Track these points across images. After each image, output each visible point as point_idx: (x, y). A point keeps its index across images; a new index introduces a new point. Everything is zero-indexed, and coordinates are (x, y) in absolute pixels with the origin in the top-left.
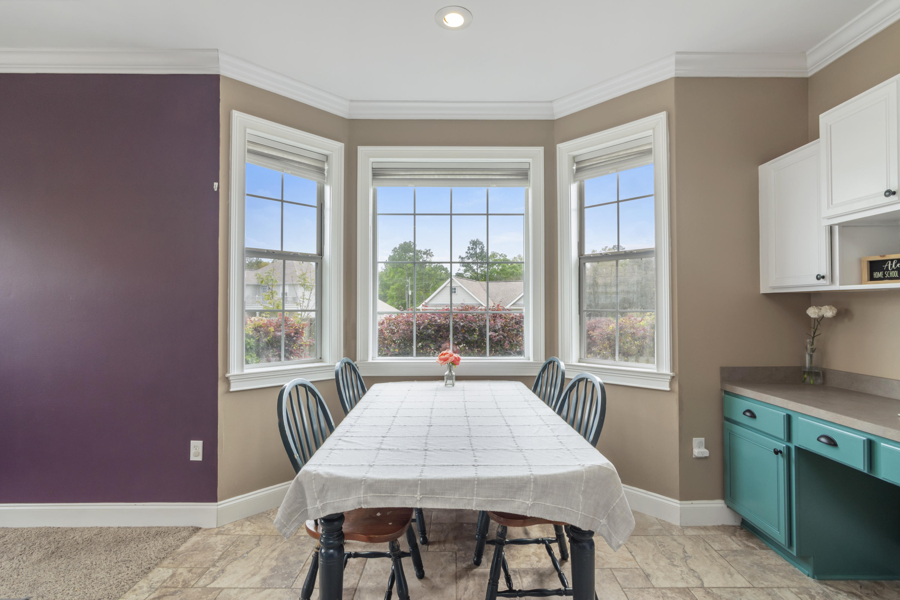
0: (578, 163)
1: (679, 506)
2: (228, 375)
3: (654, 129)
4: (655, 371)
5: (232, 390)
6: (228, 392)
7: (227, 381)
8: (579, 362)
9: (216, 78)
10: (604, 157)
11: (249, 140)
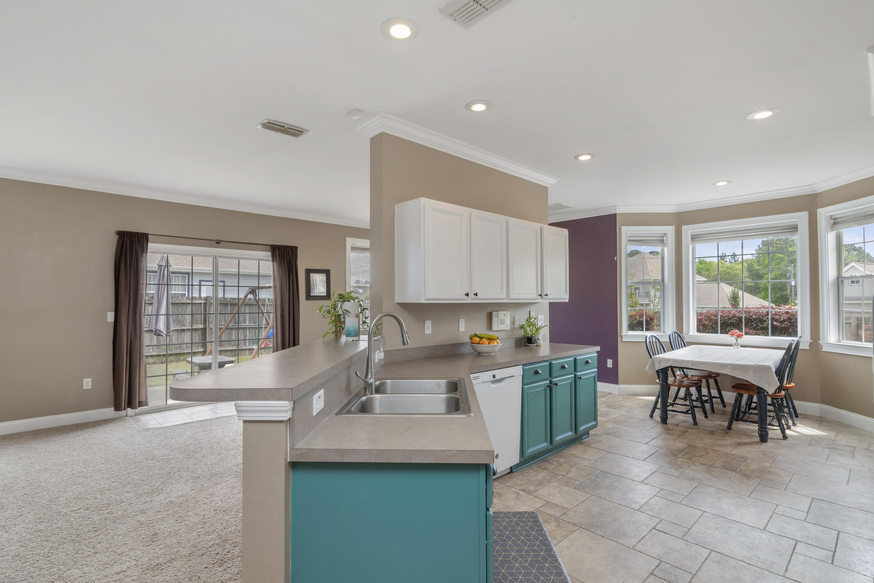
0: (834, 219)
2: (622, 334)
6: (622, 341)
7: (622, 337)
8: (838, 342)
9: (615, 215)
10: (851, 216)
11: (628, 236)
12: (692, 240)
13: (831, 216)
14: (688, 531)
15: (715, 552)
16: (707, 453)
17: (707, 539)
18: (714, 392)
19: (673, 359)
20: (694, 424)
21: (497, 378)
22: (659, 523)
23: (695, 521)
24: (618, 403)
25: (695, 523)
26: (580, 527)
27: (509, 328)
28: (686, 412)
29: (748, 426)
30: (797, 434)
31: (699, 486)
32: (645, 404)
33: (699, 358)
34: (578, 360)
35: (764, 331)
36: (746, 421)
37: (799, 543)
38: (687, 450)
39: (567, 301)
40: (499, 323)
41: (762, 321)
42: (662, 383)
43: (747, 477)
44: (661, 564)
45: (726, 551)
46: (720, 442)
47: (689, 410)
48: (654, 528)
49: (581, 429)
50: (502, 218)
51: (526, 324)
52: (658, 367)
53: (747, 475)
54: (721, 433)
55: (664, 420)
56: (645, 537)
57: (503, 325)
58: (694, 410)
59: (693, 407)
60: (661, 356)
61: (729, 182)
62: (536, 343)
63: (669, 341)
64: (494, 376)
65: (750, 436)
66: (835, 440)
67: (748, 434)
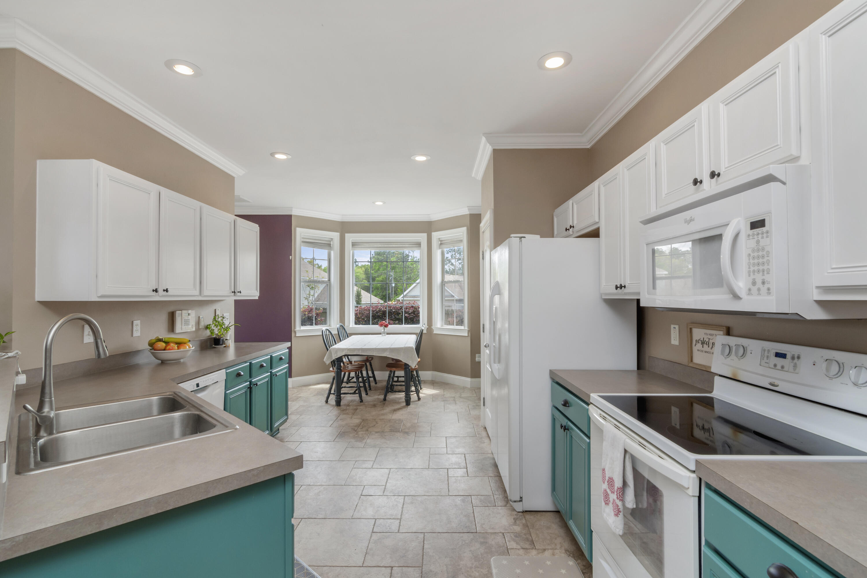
0: (441, 241)
1: (470, 380)
2: (295, 330)
3: (463, 233)
4: (463, 329)
5: (297, 336)
6: (295, 336)
7: (295, 332)
8: (442, 327)
9: (290, 216)
10: (450, 240)
11: (303, 238)
12: (352, 247)
13: (439, 238)
14: (385, 488)
15: (407, 496)
16: (377, 423)
17: (399, 488)
18: (370, 373)
19: (347, 348)
20: (361, 402)
21: (200, 387)
22: (363, 489)
23: (387, 478)
24: (294, 395)
25: (387, 480)
26: (302, 518)
27: (194, 329)
28: (354, 393)
29: (395, 395)
30: (425, 395)
31: (380, 450)
32: (319, 392)
33: (365, 346)
34: (274, 357)
35: (399, 321)
36: (396, 392)
37: (449, 470)
38: (362, 424)
39: (257, 298)
40: (183, 323)
41: (398, 314)
42: (337, 370)
43: (407, 433)
44: (376, 521)
45: (412, 493)
46: (382, 412)
47: (356, 390)
48: (361, 495)
49: (275, 426)
50: (196, 204)
51: (212, 323)
52: (334, 357)
53: (407, 432)
54: (380, 405)
55: (338, 403)
56: (358, 505)
57: (187, 326)
58: (360, 390)
59: (359, 388)
60: (336, 346)
61: (384, 203)
62: (224, 344)
63: (337, 333)
64: (198, 385)
65: (399, 403)
66: (444, 395)
67: (397, 401)
